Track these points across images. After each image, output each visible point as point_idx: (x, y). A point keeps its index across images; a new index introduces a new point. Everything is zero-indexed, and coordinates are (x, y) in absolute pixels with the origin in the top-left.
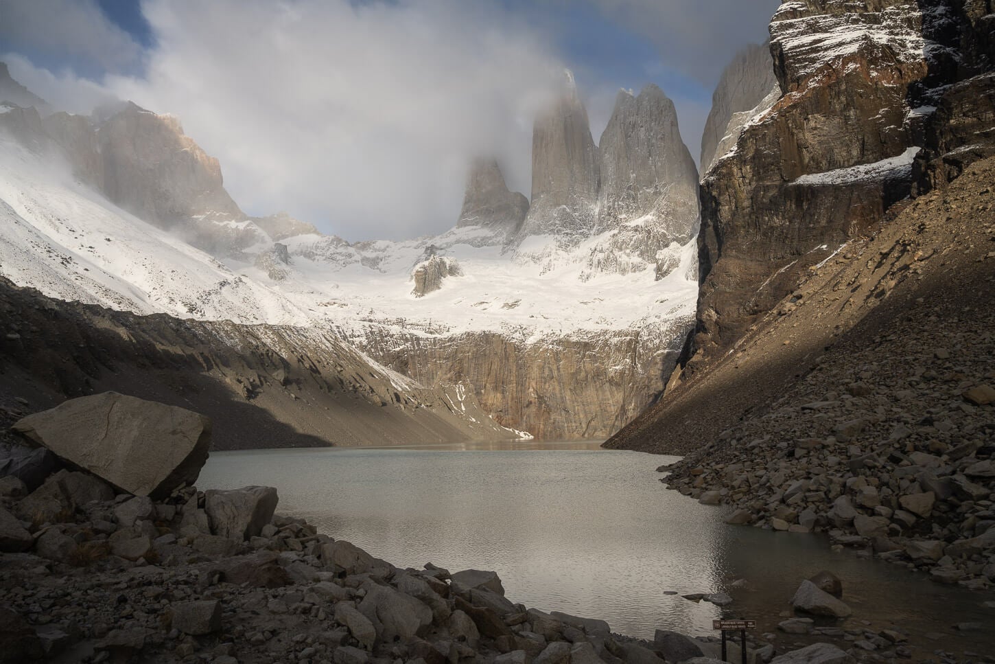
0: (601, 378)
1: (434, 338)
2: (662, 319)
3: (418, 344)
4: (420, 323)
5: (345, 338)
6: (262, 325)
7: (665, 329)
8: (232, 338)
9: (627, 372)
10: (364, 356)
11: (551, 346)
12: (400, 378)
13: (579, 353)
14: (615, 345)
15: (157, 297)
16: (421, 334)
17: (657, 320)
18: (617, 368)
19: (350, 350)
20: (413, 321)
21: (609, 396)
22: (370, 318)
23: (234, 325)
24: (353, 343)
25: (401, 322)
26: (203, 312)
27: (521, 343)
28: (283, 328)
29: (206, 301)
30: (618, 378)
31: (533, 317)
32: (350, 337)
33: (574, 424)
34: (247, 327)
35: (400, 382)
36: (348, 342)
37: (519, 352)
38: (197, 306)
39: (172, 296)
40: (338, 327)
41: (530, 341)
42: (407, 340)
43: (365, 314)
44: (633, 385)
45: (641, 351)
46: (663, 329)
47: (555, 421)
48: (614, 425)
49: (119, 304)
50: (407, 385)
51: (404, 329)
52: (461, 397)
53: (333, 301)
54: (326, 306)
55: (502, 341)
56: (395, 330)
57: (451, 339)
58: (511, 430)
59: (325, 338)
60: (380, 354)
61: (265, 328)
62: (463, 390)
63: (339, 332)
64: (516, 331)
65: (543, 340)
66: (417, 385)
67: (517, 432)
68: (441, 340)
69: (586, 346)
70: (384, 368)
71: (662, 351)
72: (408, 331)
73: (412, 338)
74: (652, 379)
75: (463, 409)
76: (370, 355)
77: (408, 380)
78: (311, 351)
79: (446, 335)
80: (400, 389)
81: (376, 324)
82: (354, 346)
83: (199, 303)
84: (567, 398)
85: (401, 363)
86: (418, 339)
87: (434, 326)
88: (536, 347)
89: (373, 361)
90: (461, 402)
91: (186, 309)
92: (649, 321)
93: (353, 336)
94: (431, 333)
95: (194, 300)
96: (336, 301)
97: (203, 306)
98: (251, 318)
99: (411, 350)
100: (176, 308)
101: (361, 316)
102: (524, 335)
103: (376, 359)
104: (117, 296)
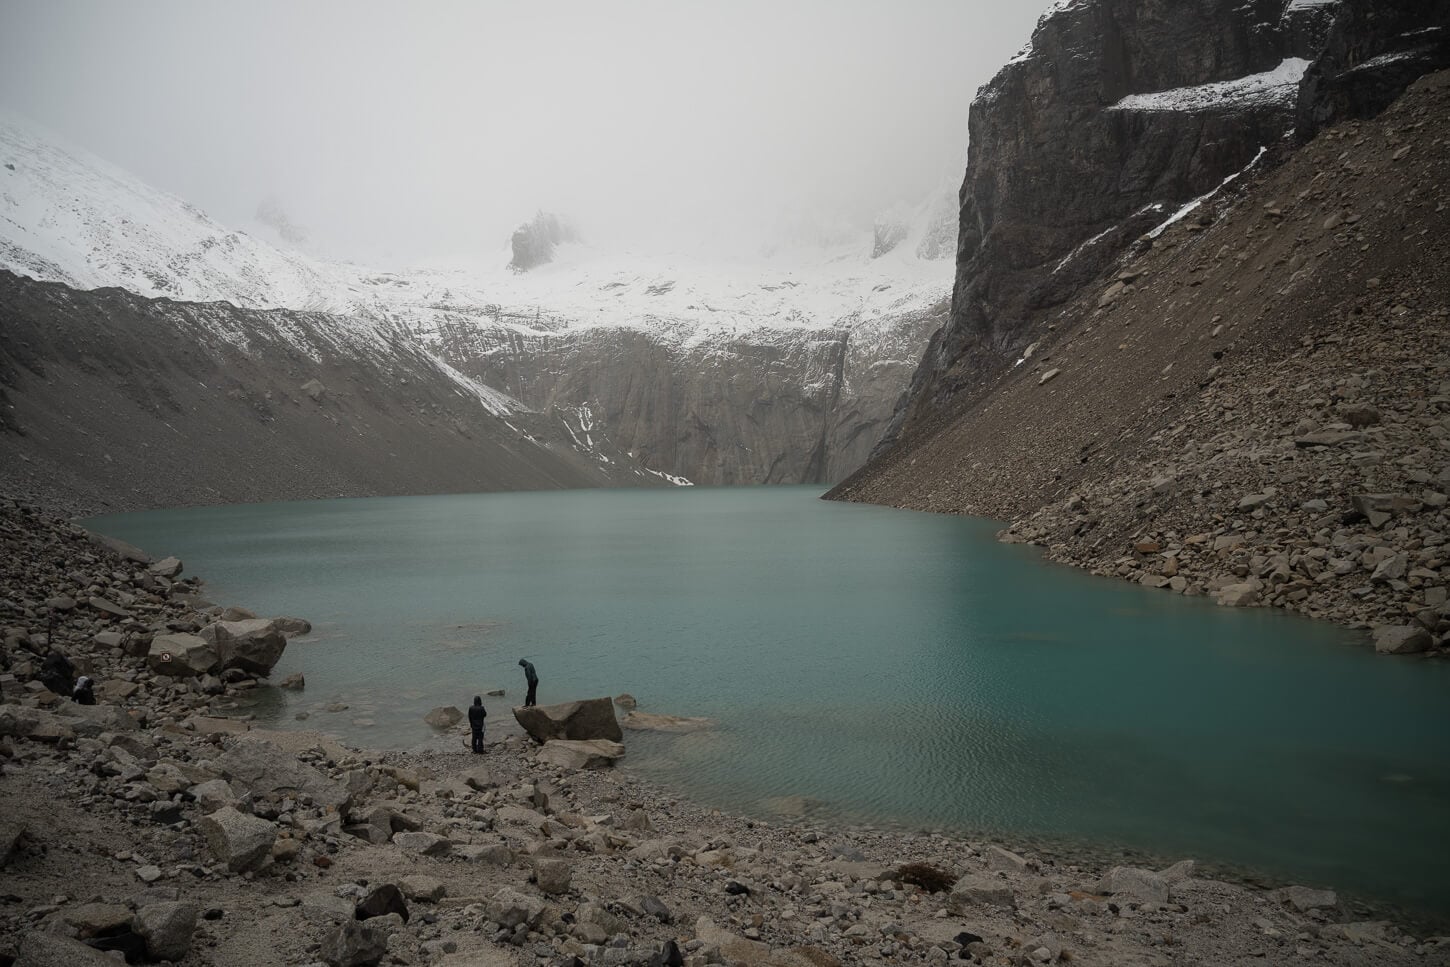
0: (793, 400)
1: (546, 337)
2: (883, 314)
3: (521, 345)
4: (522, 314)
5: (408, 333)
6: (278, 310)
7: (887, 329)
8: (232, 330)
9: (829, 392)
10: (439, 361)
11: (719, 353)
12: (495, 396)
13: (761, 363)
14: (814, 352)
15: (102, 263)
16: (525, 330)
17: (874, 316)
18: (816, 385)
19: (417, 352)
20: (513, 310)
21: (804, 427)
22: (445, 303)
23: (233, 309)
24: (421, 342)
25: (493, 311)
26: (179, 289)
27: (675, 346)
28: (312, 317)
29: (182, 271)
30: (816, 400)
31: (692, 307)
32: (416, 333)
33: (751, 466)
34: (254, 312)
35: (495, 403)
36: (413, 339)
37: (672, 360)
38: (169, 278)
39: (125, 261)
40: (395, 317)
41: (690, 343)
42: (503, 339)
43: (438, 299)
44: (838, 411)
45: (851, 362)
46: (884, 329)
47: (724, 461)
48: (809, 468)
49: (39, 272)
50: (506, 406)
51: (498, 322)
52: (587, 426)
53: (386, 276)
54: (375, 284)
55: (648, 342)
56: (485, 323)
57: (571, 339)
58: (660, 474)
59: (379, 333)
60: (462, 360)
61: (284, 314)
62: (590, 415)
63: (398, 324)
64: (668, 329)
65: (708, 343)
66: (521, 407)
67: (669, 477)
68: (555, 339)
69: (772, 353)
70: (468, 380)
71: (881, 362)
72: (503, 325)
73: (510, 336)
74: (866, 403)
75: (590, 443)
76: (448, 361)
77: (507, 399)
78: (357, 352)
79: (561, 333)
80: (495, 413)
81: (454, 313)
82: (422, 347)
83: (172, 274)
84: (743, 429)
85: (495, 373)
86: (520, 337)
87: (544, 318)
88: (697, 353)
89: (453, 370)
90: (587, 433)
91: (151, 283)
92: (864, 317)
93: (420, 331)
94: (541, 329)
95: (164, 271)
96: (391, 277)
97: (178, 279)
98: (258, 300)
99: (510, 355)
100: (133, 281)
101: (431, 300)
102: (680, 334)
103: (457, 366)
104: (33, 259)
